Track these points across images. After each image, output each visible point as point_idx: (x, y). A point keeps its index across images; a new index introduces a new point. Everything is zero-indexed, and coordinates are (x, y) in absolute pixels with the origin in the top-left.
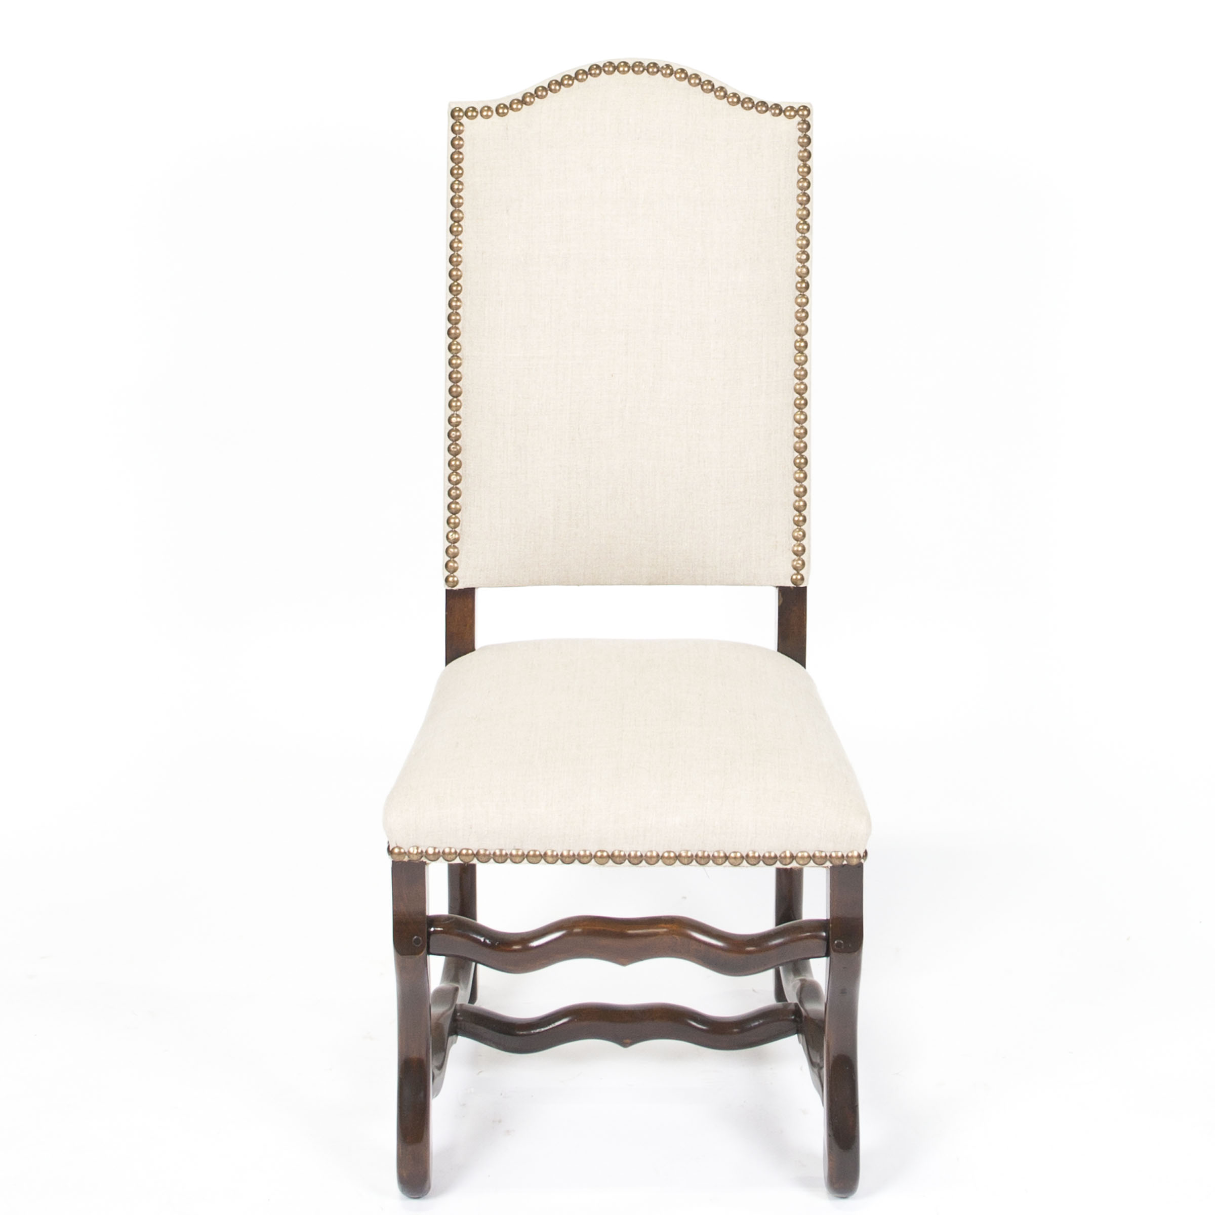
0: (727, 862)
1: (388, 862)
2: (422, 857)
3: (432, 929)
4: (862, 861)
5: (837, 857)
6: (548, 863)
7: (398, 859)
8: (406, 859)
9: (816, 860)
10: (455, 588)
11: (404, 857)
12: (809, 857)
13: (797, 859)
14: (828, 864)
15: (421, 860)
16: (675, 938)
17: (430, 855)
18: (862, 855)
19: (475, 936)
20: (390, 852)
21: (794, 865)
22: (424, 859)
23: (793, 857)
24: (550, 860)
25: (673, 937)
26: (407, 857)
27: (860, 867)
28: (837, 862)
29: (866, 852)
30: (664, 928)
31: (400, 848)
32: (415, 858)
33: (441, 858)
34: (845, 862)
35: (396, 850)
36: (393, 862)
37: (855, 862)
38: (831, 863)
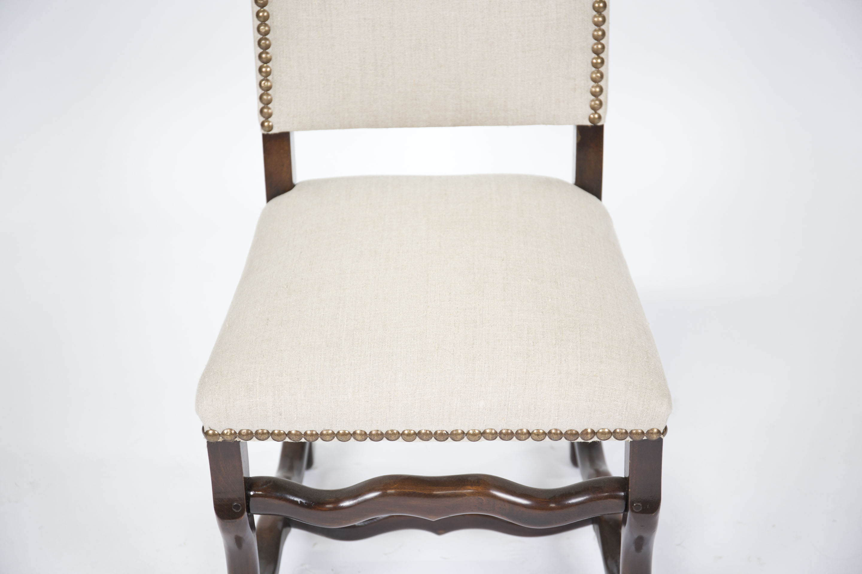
0: (530, 438)
1: (204, 442)
2: (236, 437)
3: (252, 493)
4: (662, 436)
5: (637, 433)
6: (357, 440)
7: (212, 440)
8: (221, 439)
9: (617, 435)
10: (271, 133)
11: (219, 439)
12: (610, 432)
13: (599, 435)
14: (629, 439)
15: (235, 440)
16: (482, 499)
17: (243, 435)
18: (662, 432)
19: (292, 498)
20: (206, 434)
21: (595, 439)
22: (238, 439)
23: (594, 433)
24: (359, 438)
25: (479, 498)
26: (221, 438)
27: (660, 442)
28: (637, 438)
29: (666, 429)
30: (470, 489)
31: (214, 431)
32: (229, 438)
33: (254, 438)
34: (645, 438)
35: (211, 432)
36: (208, 442)
37: (655, 437)
38: (631, 438)
